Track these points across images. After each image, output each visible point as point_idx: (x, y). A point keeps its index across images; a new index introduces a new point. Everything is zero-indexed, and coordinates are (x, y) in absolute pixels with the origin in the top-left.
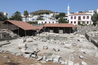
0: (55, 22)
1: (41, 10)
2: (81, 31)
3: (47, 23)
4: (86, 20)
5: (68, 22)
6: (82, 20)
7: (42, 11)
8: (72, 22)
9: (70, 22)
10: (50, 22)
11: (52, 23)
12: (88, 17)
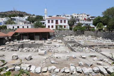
0: (30, 27)
1: (12, 11)
2: (58, 36)
3: (19, 28)
4: (63, 24)
5: (45, 27)
6: (59, 24)
7: (14, 13)
8: (49, 26)
9: (47, 27)
10: (23, 27)
11: (27, 28)
12: (65, 22)
